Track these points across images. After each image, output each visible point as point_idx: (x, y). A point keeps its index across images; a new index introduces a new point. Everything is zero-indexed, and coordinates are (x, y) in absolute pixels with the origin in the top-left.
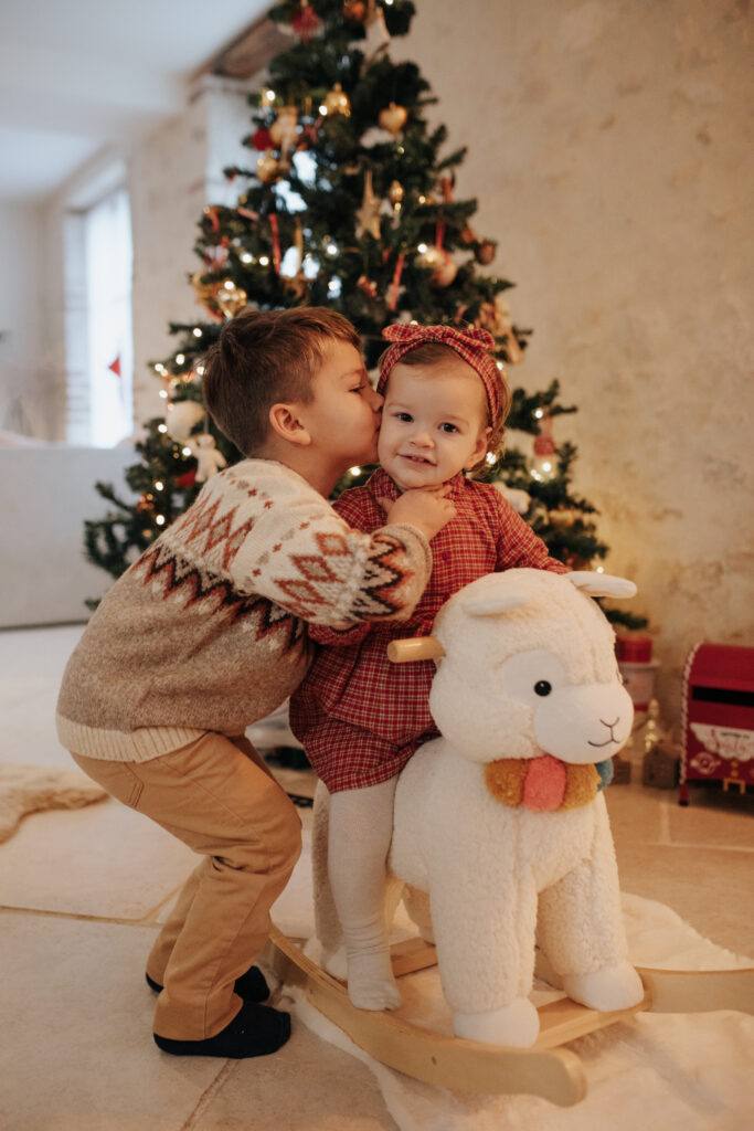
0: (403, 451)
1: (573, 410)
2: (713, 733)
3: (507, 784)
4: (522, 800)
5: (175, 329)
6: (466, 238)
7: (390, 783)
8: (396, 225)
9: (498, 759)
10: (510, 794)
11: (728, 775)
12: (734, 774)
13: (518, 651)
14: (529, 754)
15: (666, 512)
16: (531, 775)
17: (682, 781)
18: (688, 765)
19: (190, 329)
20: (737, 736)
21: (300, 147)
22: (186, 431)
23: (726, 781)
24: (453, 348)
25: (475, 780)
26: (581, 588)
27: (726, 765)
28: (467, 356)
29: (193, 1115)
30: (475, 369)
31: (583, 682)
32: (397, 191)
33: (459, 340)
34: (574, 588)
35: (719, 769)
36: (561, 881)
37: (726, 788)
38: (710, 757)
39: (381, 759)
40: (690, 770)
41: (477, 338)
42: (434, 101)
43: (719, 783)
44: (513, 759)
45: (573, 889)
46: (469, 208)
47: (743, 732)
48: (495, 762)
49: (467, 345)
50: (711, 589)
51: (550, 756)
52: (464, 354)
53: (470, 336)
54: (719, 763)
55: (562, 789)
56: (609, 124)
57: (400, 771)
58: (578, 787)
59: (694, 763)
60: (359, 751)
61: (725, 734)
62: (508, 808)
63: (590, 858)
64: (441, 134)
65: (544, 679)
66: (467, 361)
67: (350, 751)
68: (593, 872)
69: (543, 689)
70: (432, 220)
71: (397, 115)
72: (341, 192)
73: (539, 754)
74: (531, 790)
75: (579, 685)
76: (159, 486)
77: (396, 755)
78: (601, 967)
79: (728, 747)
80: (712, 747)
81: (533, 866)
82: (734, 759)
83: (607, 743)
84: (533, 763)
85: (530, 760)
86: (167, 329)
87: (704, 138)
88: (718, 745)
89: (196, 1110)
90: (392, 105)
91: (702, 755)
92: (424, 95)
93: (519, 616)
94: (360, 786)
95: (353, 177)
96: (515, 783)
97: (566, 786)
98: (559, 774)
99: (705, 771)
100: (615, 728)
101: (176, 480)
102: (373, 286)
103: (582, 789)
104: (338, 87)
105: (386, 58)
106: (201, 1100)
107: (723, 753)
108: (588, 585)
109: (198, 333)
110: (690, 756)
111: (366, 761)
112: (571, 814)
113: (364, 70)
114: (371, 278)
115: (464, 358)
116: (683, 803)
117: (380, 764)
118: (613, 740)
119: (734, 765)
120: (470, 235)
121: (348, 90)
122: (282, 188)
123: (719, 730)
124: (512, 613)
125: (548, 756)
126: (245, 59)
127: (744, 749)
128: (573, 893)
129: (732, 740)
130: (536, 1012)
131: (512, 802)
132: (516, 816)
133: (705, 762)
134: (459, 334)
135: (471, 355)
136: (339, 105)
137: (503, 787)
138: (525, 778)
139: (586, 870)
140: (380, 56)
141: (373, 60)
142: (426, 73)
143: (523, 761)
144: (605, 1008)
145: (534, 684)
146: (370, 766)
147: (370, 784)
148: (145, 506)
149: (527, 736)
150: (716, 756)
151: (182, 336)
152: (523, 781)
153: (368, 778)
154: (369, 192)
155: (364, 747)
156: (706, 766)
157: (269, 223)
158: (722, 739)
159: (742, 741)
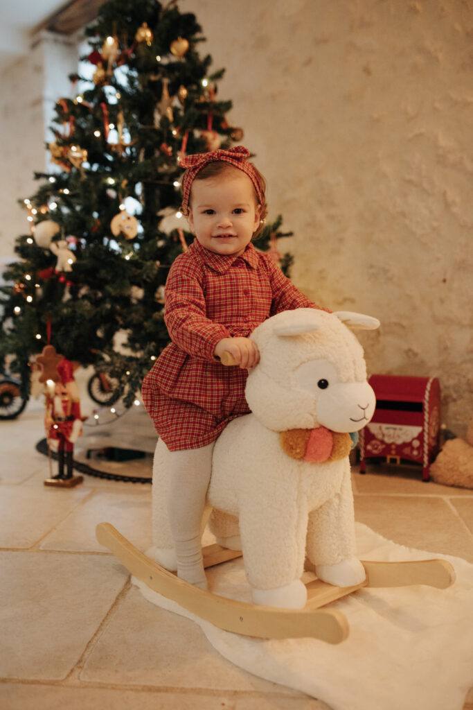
0: (215, 234)
1: (290, 234)
2: (380, 428)
3: (296, 444)
4: (305, 455)
5: (38, 176)
6: (223, 126)
7: (210, 446)
8: (182, 113)
9: (291, 428)
10: (298, 451)
11: (390, 454)
12: (393, 452)
13: (309, 360)
14: (311, 426)
15: (345, 300)
16: (312, 439)
17: (361, 459)
18: (365, 449)
19: (47, 176)
20: (395, 429)
21: (120, 63)
22: (49, 239)
23: (389, 457)
24: (226, 162)
25: (274, 442)
26: (345, 322)
27: (388, 447)
28: (236, 165)
29: (83, 655)
31: (348, 381)
32: (184, 92)
34: (340, 322)
35: (384, 450)
36: (321, 507)
37: (388, 461)
38: (378, 443)
39: (205, 430)
40: (367, 452)
42: (203, 40)
43: (384, 459)
44: (301, 429)
45: (328, 513)
46: (228, 106)
47: (398, 427)
48: (289, 431)
49: (234, 157)
50: (373, 345)
51: (324, 428)
53: (233, 151)
54: (384, 446)
55: (330, 449)
56: (309, 62)
57: (216, 439)
58: (341, 447)
59: (369, 447)
60: (191, 425)
61: (388, 428)
62: (295, 460)
63: (339, 492)
64: (208, 60)
65: (324, 378)
67: (185, 425)
68: (340, 502)
69: (323, 384)
70: (205, 112)
71: (183, 45)
72: (147, 90)
73: (318, 426)
74: (311, 449)
75: (346, 382)
76: (28, 277)
77: (215, 427)
78: (342, 560)
79: (389, 436)
80: (380, 437)
81: (308, 497)
82: (393, 443)
83: (361, 420)
84: (314, 433)
85: (311, 430)
86: (33, 176)
87: (367, 71)
88: (383, 435)
89: (84, 652)
90: (180, 38)
91: (374, 442)
92: (198, 35)
93: (310, 337)
94: (192, 448)
95: (155, 82)
96: (302, 444)
97: (333, 446)
98: (329, 439)
99: (375, 452)
100: (366, 410)
101: (41, 273)
102: (170, 149)
103: (343, 448)
104: (145, 25)
105: (176, 8)
106: (87, 646)
107: (387, 440)
108: (349, 320)
109: (52, 180)
110: (367, 443)
111: (196, 432)
112: (333, 464)
113: (161, 16)
114: (169, 145)
116: (363, 472)
117: (205, 434)
118: (365, 418)
119: (393, 447)
120: (226, 124)
121: (152, 27)
122: (109, 89)
123: (384, 426)
124: (305, 335)
125: (323, 427)
126: (69, 20)
127: (399, 436)
128: (328, 514)
129: (392, 432)
130: (304, 588)
131: (299, 457)
132: (299, 466)
133: (376, 446)
134: (226, 152)
136: (146, 36)
137: (294, 447)
138: (308, 441)
139: (336, 501)
140: (172, 7)
141: (167, 9)
142: (200, 20)
143: (307, 430)
144: (343, 584)
145: (318, 381)
146: (199, 435)
147: (199, 447)
148: (19, 290)
149: (312, 415)
150: (382, 442)
151: (43, 182)
152: (307, 443)
153: (197, 443)
154: (165, 92)
155: (194, 423)
156: (376, 449)
157: (102, 108)
158: (385, 432)
159: (398, 432)
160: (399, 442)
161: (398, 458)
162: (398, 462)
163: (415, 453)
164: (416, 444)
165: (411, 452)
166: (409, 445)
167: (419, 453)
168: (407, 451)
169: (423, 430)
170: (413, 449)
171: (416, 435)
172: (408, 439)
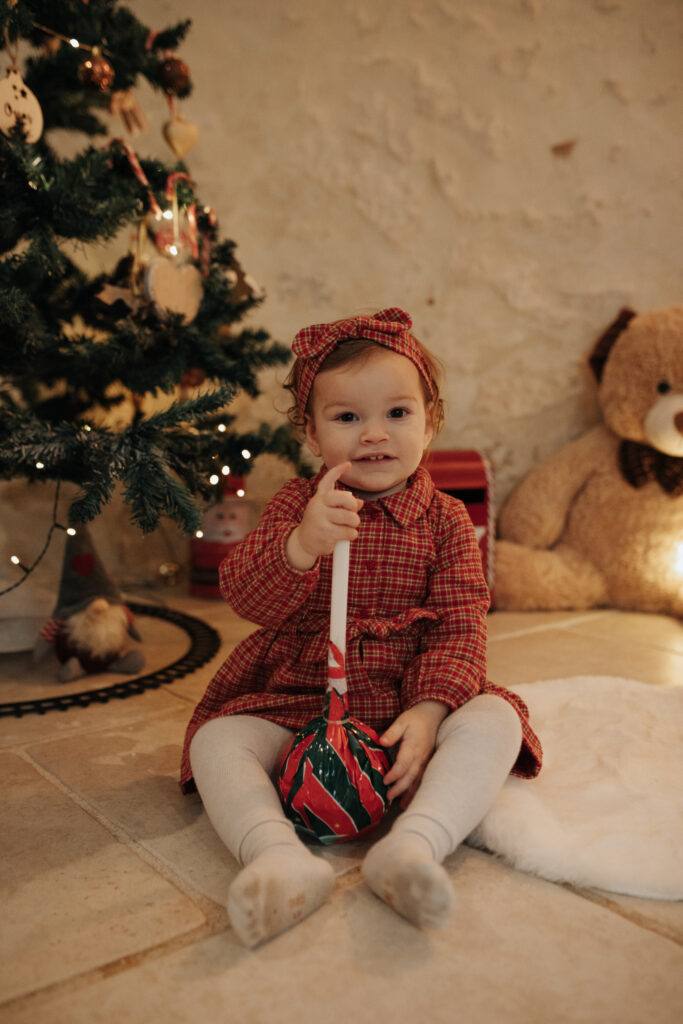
0: (359, 454)
33: (376, 330)
49: (386, 332)
169: (487, 533)
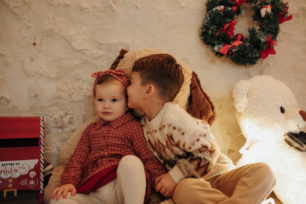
11: (7, 188)
23: (5, 191)
24: (112, 76)
27: (5, 182)
28: (117, 78)
30: (120, 81)
33: (114, 73)
37: (5, 195)
41: (120, 72)
49: (117, 74)
52: (116, 77)
53: (118, 71)
66: (117, 79)
79: (6, 172)
82: (10, 178)
107: (4, 176)
115: (116, 79)
127: (16, 171)
129: (8, 167)
134: (114, 71)
135: (118, 77)
159: (15, 167)
160: (17, 175)
161: (15, 190)
162: (16, 194)
163: (32, 182)
164: (33, 174)
165: (28, 183)
166: (26, 177)
167: (36, 183)
168: (24, 183)
169: (39, 162)
170: (30, 179)
171: (32, 167)
172: (25, 172)
